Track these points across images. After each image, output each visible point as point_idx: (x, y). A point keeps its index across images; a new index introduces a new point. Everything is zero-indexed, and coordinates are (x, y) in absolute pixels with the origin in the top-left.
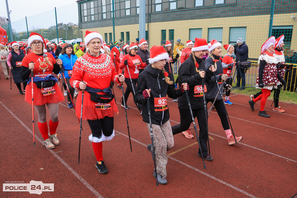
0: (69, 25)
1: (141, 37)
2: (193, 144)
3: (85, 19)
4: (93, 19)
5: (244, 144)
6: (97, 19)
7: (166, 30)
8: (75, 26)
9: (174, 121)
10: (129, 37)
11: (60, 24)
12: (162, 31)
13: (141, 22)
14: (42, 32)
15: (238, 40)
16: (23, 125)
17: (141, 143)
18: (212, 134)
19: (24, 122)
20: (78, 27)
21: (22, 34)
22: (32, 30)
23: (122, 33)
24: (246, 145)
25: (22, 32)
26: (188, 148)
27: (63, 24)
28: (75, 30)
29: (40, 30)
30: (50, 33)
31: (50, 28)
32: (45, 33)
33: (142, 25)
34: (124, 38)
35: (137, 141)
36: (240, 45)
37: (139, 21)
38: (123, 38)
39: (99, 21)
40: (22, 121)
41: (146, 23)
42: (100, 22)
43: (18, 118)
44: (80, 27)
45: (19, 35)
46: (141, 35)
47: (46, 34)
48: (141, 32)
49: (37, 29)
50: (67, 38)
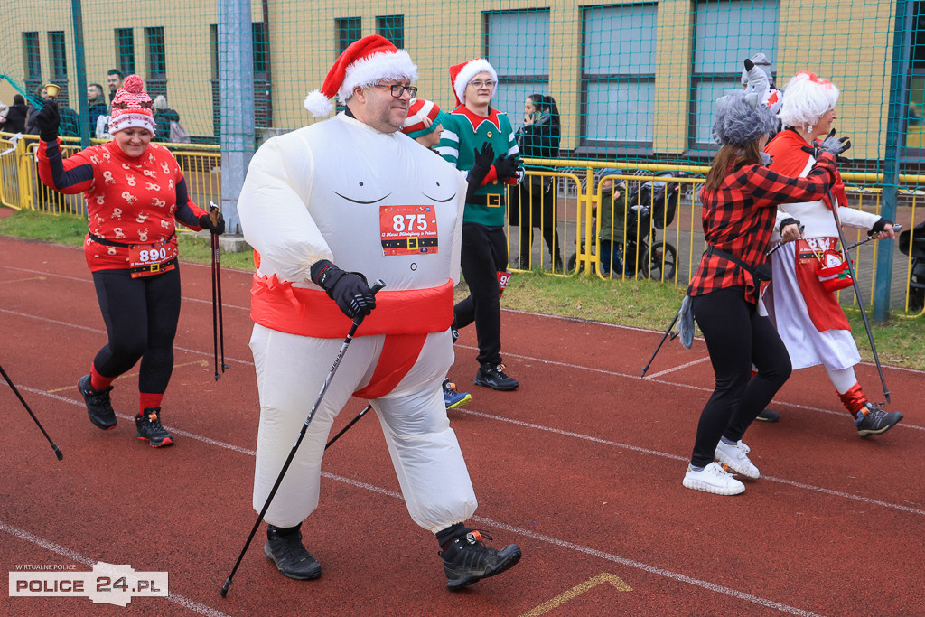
1: (230, 59)
7: (359, 20)
10: (162, 58)
12: (341, 22)
18: (618, 559)
23: (124, 36)
38: (127, 63)
46: (230, 46)
48: (231, 31)
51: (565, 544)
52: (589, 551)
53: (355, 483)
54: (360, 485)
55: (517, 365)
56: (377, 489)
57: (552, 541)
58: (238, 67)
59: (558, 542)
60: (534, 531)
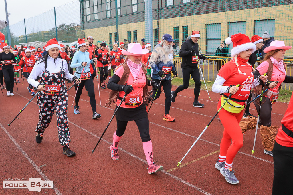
0: (72, 26)
1: (148, 36)
2: (198, 159)
3: (88, 19)
4: (96, 18)
5: (262, 159)
6: (100, 18)
7: (178, 27)
8: (78, 27)
9: (179, 132)
10: (137, 36)
11: (62, 25)
12: (174, 28)
13: (147, 18)
14: (43, 34)
15: (264, 35)
17: (136, 157)
20: (80, 27)
21: (22, 37)
22: (32, 33)
23: (129, 33)
24: (265, 160)
25: (22, 36)
26: (192, 164)
27: (65, 25)
28: (77, 30)
29: (41, 32)
30: (51, 35)
31: (51, 30)
32: (45, 35)
33: (149, 22)
34: (130, 37)
35: (132, 155)
36: (266, 40)
37: (146, 18)
39: (103, 19)
41: (155, 19)
42: (104, 21)
44: (82, 27)
45: (19, 39)
46: (148, 33)
47: (47, 37)
48: (148, 30)
49: (37, 32)
50: (69, 41)
51: (212, 143)
52: (217, 145)
53: (166, 128)
54: (167, 128)
55: (207, 103)
56: (171, 129)
57: (209, 142)
58: (149, 38)
59: (210, 142)
60: (205, 139)
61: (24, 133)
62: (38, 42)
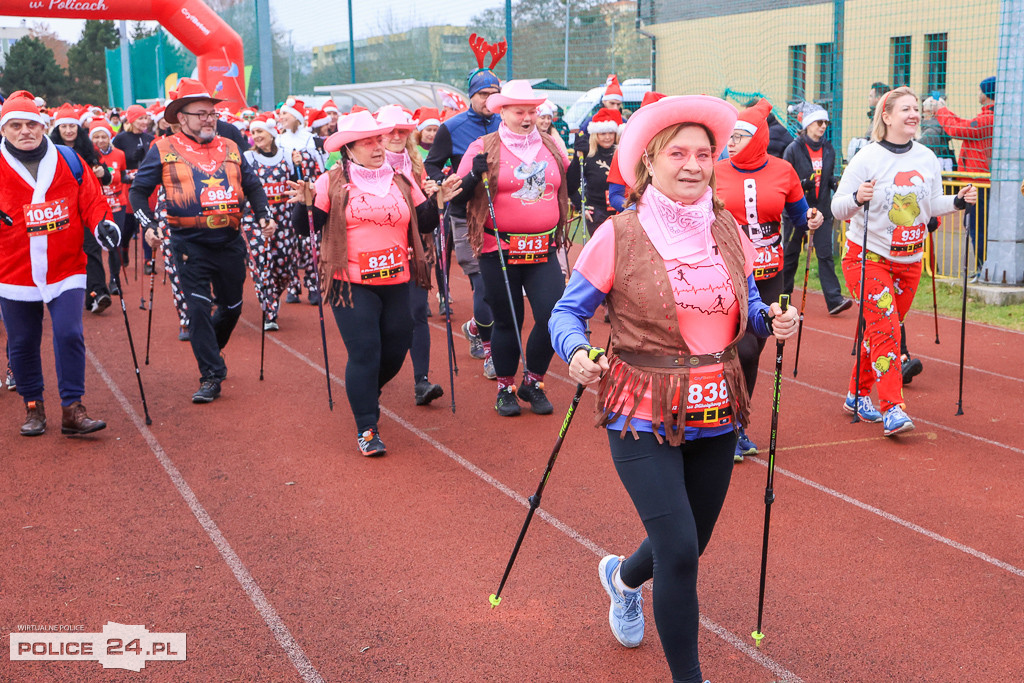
0: (590, 3)
8: (624, 8)
10: (943, 68)
14: (434, 42)
16: (232, 575)
19: (244, 558)
20: (634, 9)
21: (327, 54)
22: (379, 33)
25: (327, 46)
28: (617, 27)
29: (425, 31)
31: (478, 21)
32: (449, 48)
34: (907, 70)
40: (236, 551)
43: (219, 532)
44: (646, 8)
45: (314, 64)
47: (452, 57)
49: (406, 28)
50: (570, 81)
61: (315, 567)
62: (411, 81)
